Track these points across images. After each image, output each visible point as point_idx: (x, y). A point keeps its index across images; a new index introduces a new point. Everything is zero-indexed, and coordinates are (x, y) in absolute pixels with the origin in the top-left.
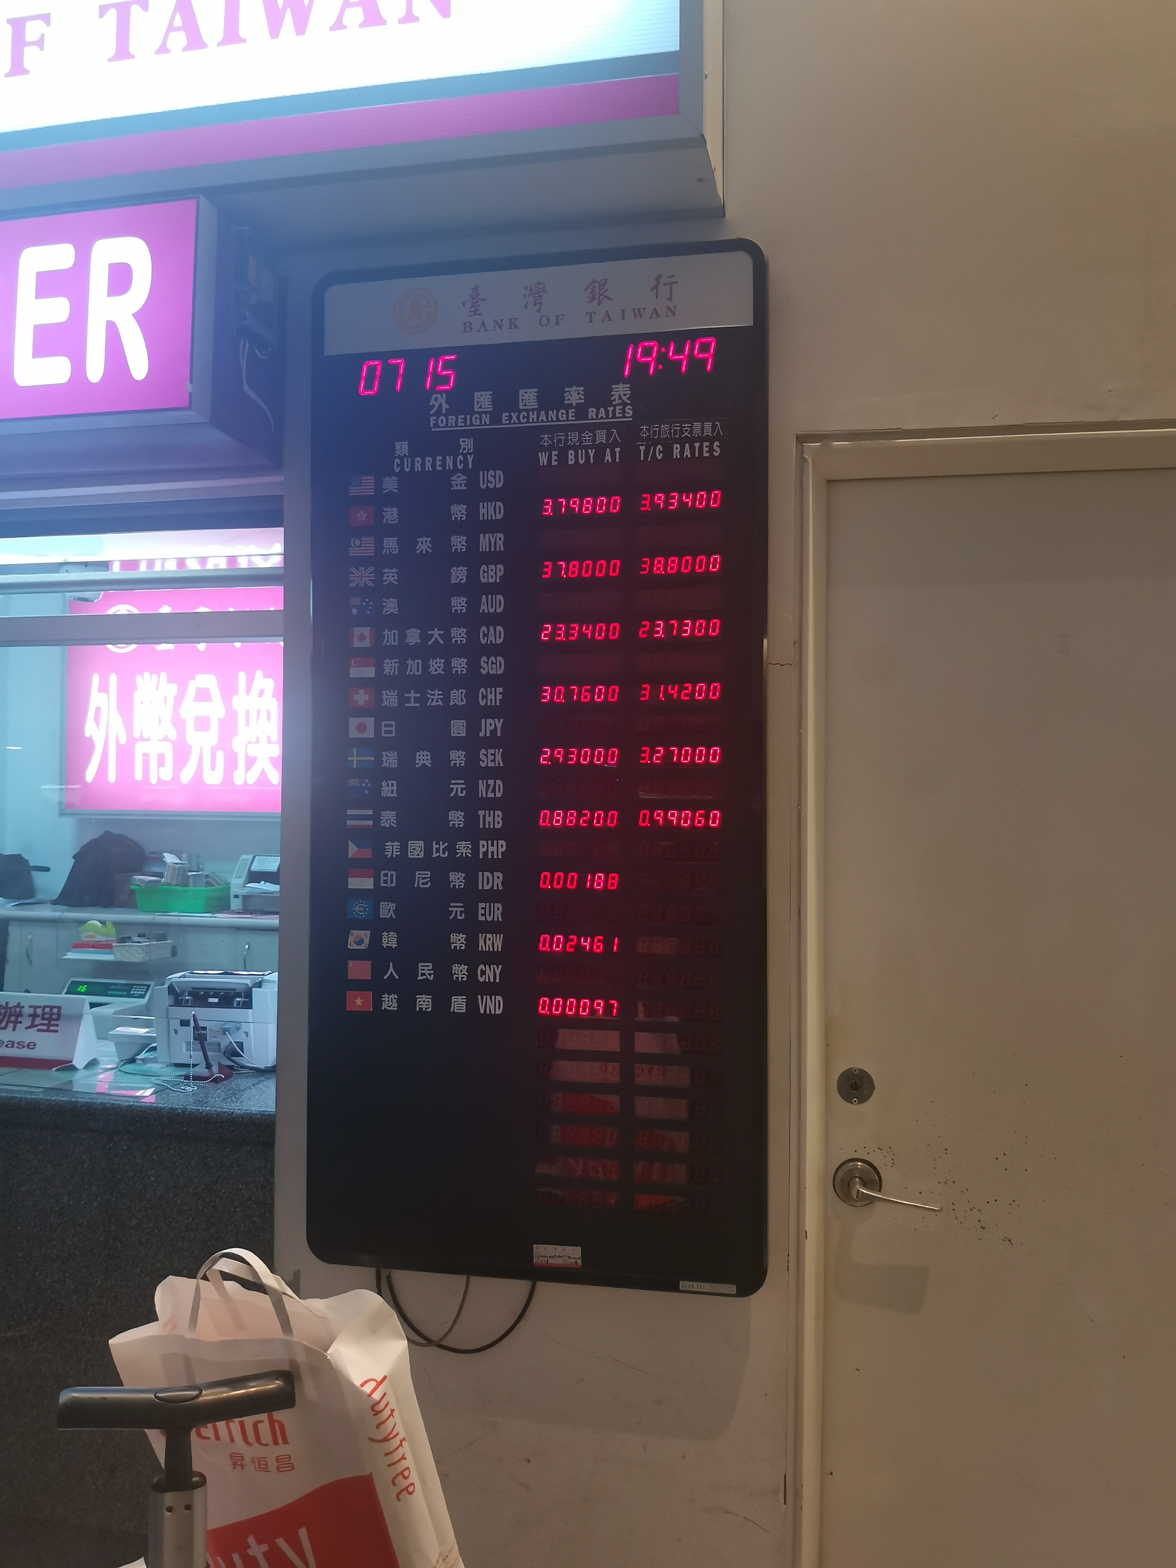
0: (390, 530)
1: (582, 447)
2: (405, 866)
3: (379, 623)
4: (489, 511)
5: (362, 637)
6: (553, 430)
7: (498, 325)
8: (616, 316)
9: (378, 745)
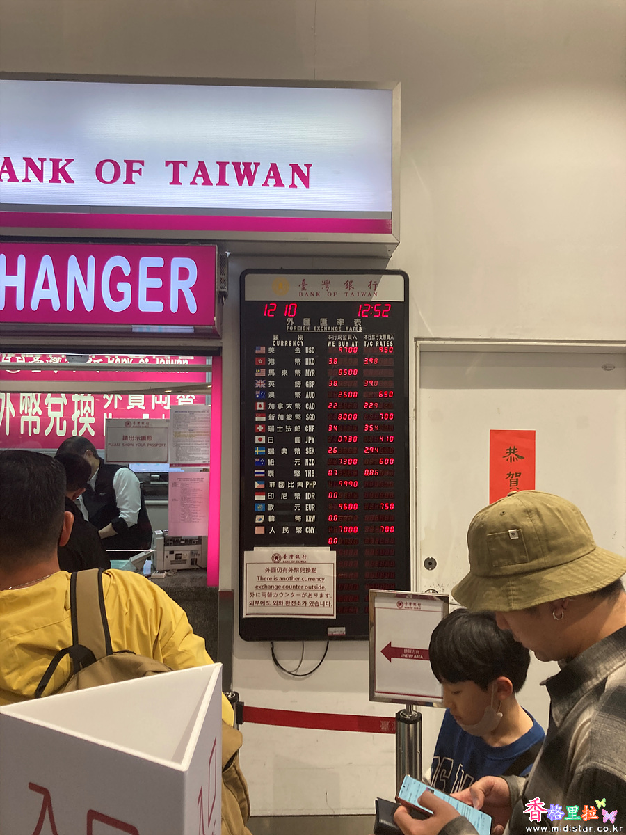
0: (272, 367)
1: (343, 340)
2: (277, 491)
3: (267, 401)
4: (309, 362)
5: (260, 406)
6: (332, 334)
7: (312, 294)
8: (356, 294)
9: (267, 446)
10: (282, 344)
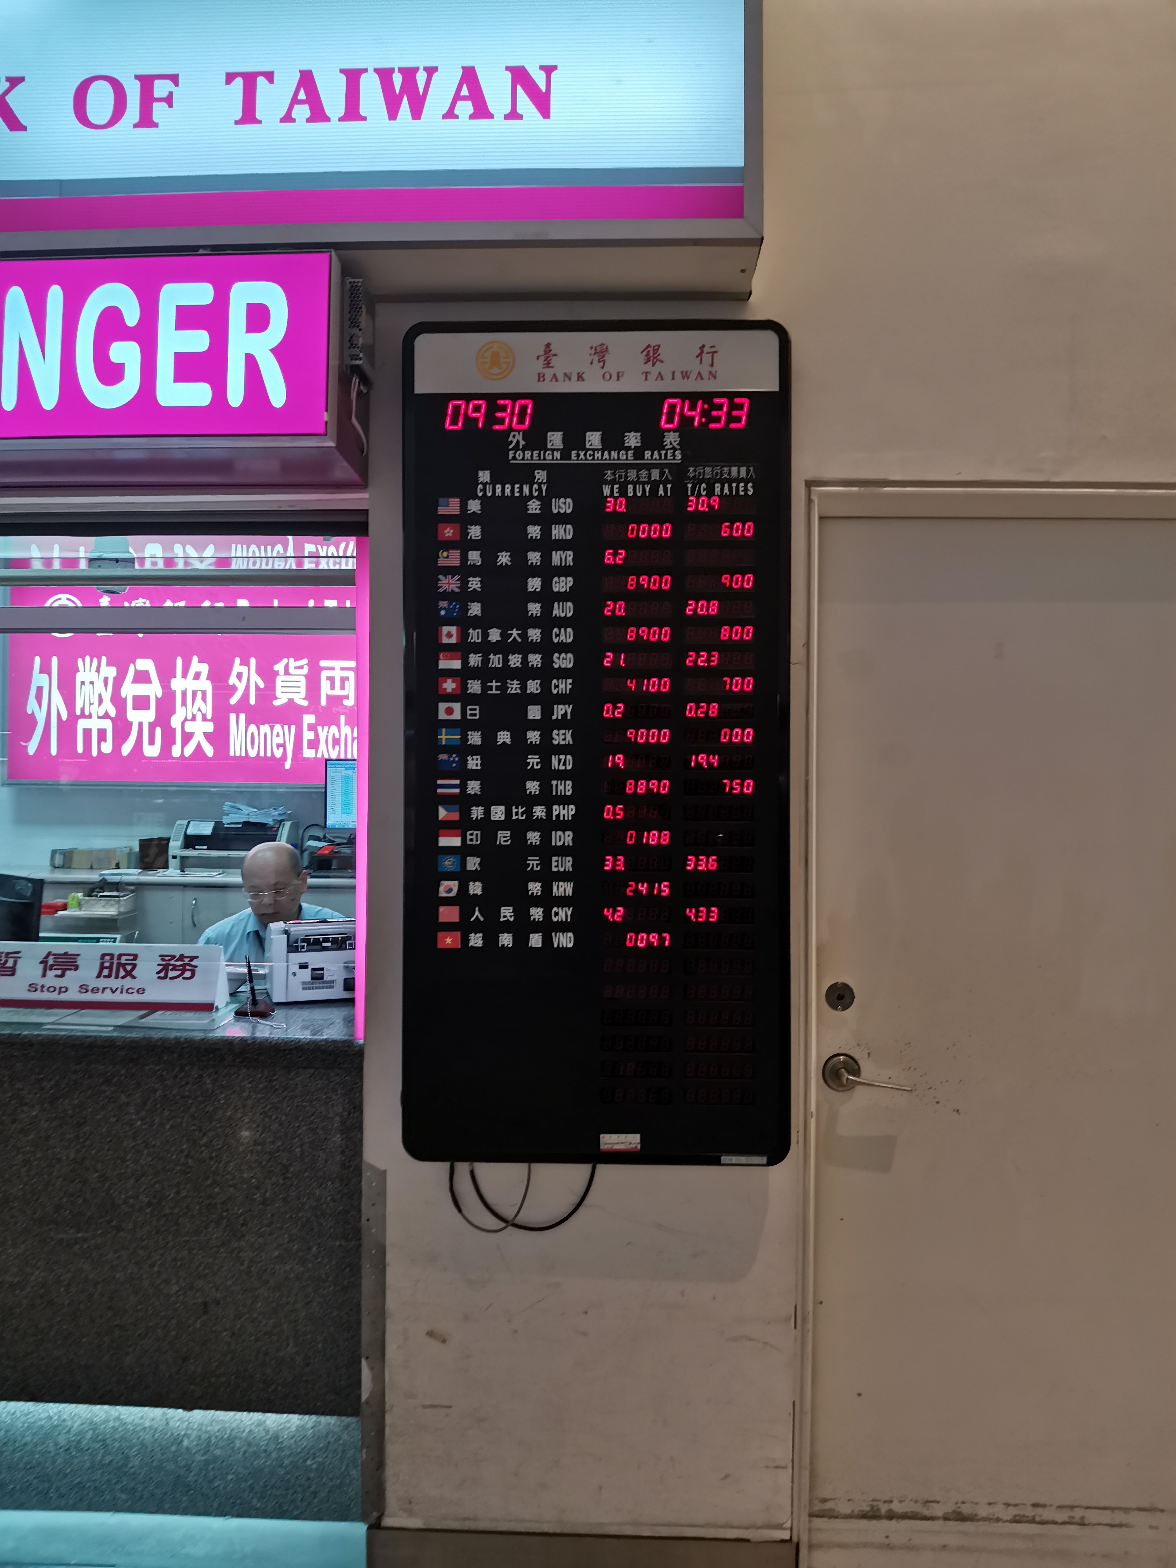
0: (474, 545)
1: (638, 482)
2: (488, 827)
3: (465, 623)
4: (560, 532)
5: (449, 634)
6: (615, 467)
7: (568, 377)
8: (667, 376)
9: (464, 725)
10: (498, 491)
